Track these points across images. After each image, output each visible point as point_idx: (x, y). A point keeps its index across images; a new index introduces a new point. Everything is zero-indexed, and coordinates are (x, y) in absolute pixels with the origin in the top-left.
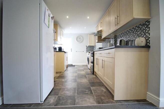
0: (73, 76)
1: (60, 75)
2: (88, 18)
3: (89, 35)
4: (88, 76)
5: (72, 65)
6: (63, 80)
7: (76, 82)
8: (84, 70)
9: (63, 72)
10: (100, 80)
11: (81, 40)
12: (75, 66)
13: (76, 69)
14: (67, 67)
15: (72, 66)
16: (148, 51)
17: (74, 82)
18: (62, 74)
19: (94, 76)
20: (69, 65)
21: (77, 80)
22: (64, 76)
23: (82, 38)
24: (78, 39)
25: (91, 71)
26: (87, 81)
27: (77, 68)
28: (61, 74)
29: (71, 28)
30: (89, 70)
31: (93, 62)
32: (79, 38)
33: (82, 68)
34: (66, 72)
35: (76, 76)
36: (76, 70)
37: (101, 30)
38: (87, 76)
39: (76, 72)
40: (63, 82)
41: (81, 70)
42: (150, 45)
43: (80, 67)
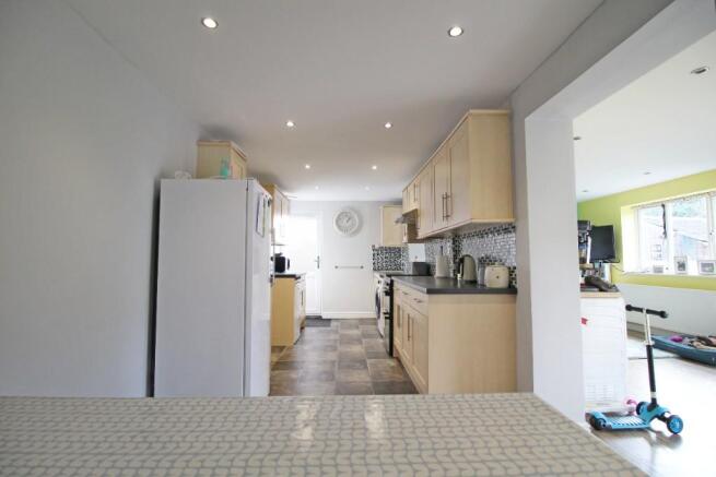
0: (325, 362)
1: (282, 358)
2: (375, 168)
3: (381, 208)
4: (373, 360)
5: (319, 318)
6: (293, 375)
7: (333, 379)
8: (364, 340)
9: (290, 348)
10: (406, 375)
11: (353, 225)
12: (333, 324)
13: (332, 337)
14: (302, 328)
15: (319, 323)
16: (515, 301)
17: (327, 380)
18: (289, 356)
19: (392, 363)
20: (308, 318)
21: (337, 376)
22: (292, 362)
23: (356, 217)
24: (344, 222)
25: (385, 345)
26: (368, 379)
27: (336, 332)
28: (282, 354)
29: (317, 188)
30: (381, 341)
31: (390, 317)
32: (347, 220)
33: (355, 332)
34: (298, 346)
35: (333, 362)
36: (335, 341)
37: (416, 210)
38: (369, 361)
39: (334, 349)
40: (293, 381)
41: (351, 341)
42: (517, 286)
43: (350, 327)
